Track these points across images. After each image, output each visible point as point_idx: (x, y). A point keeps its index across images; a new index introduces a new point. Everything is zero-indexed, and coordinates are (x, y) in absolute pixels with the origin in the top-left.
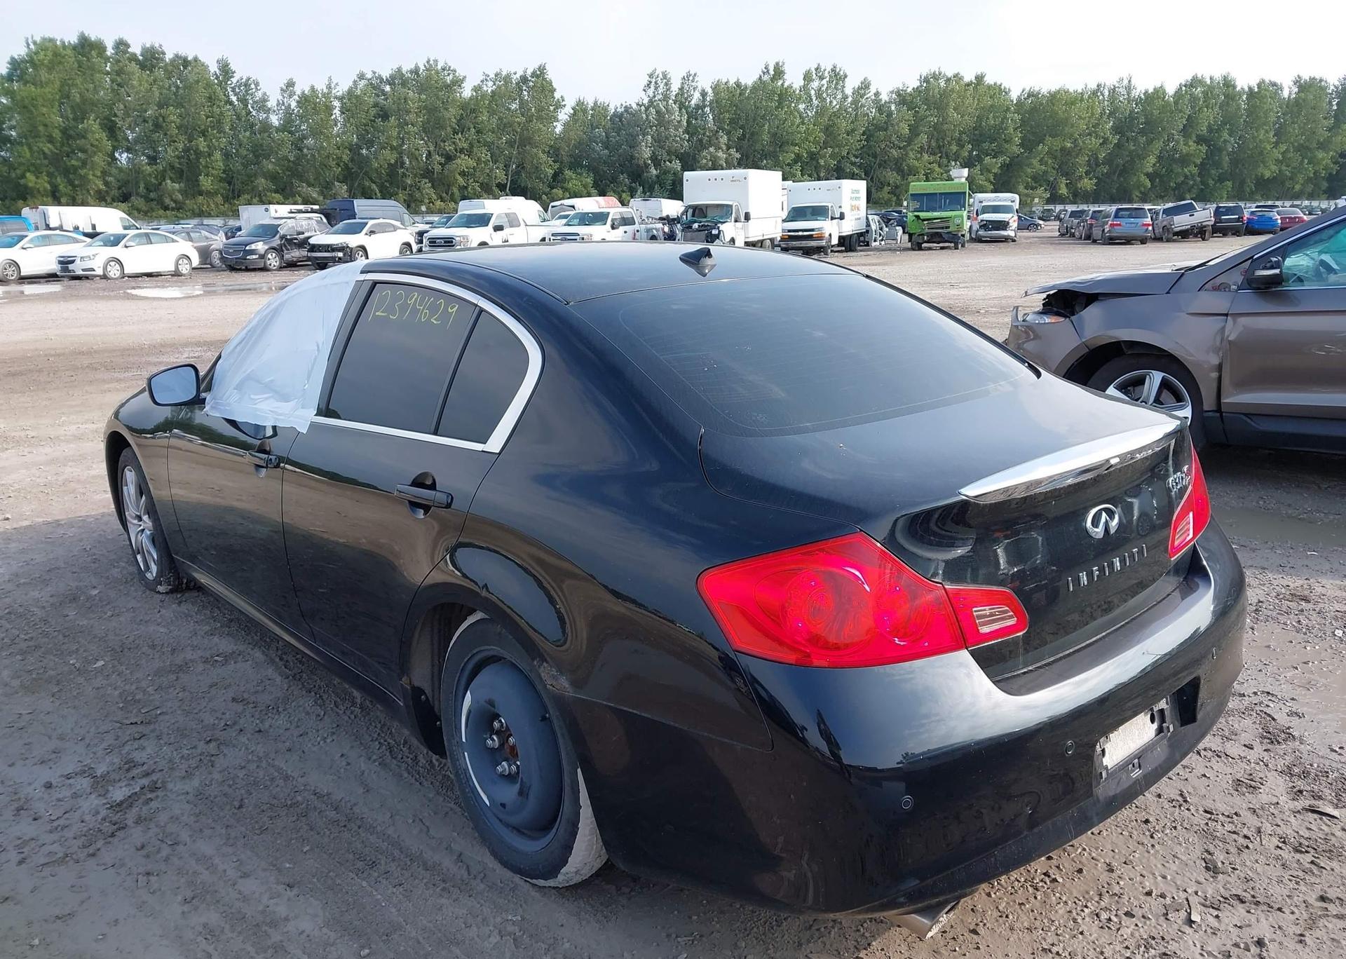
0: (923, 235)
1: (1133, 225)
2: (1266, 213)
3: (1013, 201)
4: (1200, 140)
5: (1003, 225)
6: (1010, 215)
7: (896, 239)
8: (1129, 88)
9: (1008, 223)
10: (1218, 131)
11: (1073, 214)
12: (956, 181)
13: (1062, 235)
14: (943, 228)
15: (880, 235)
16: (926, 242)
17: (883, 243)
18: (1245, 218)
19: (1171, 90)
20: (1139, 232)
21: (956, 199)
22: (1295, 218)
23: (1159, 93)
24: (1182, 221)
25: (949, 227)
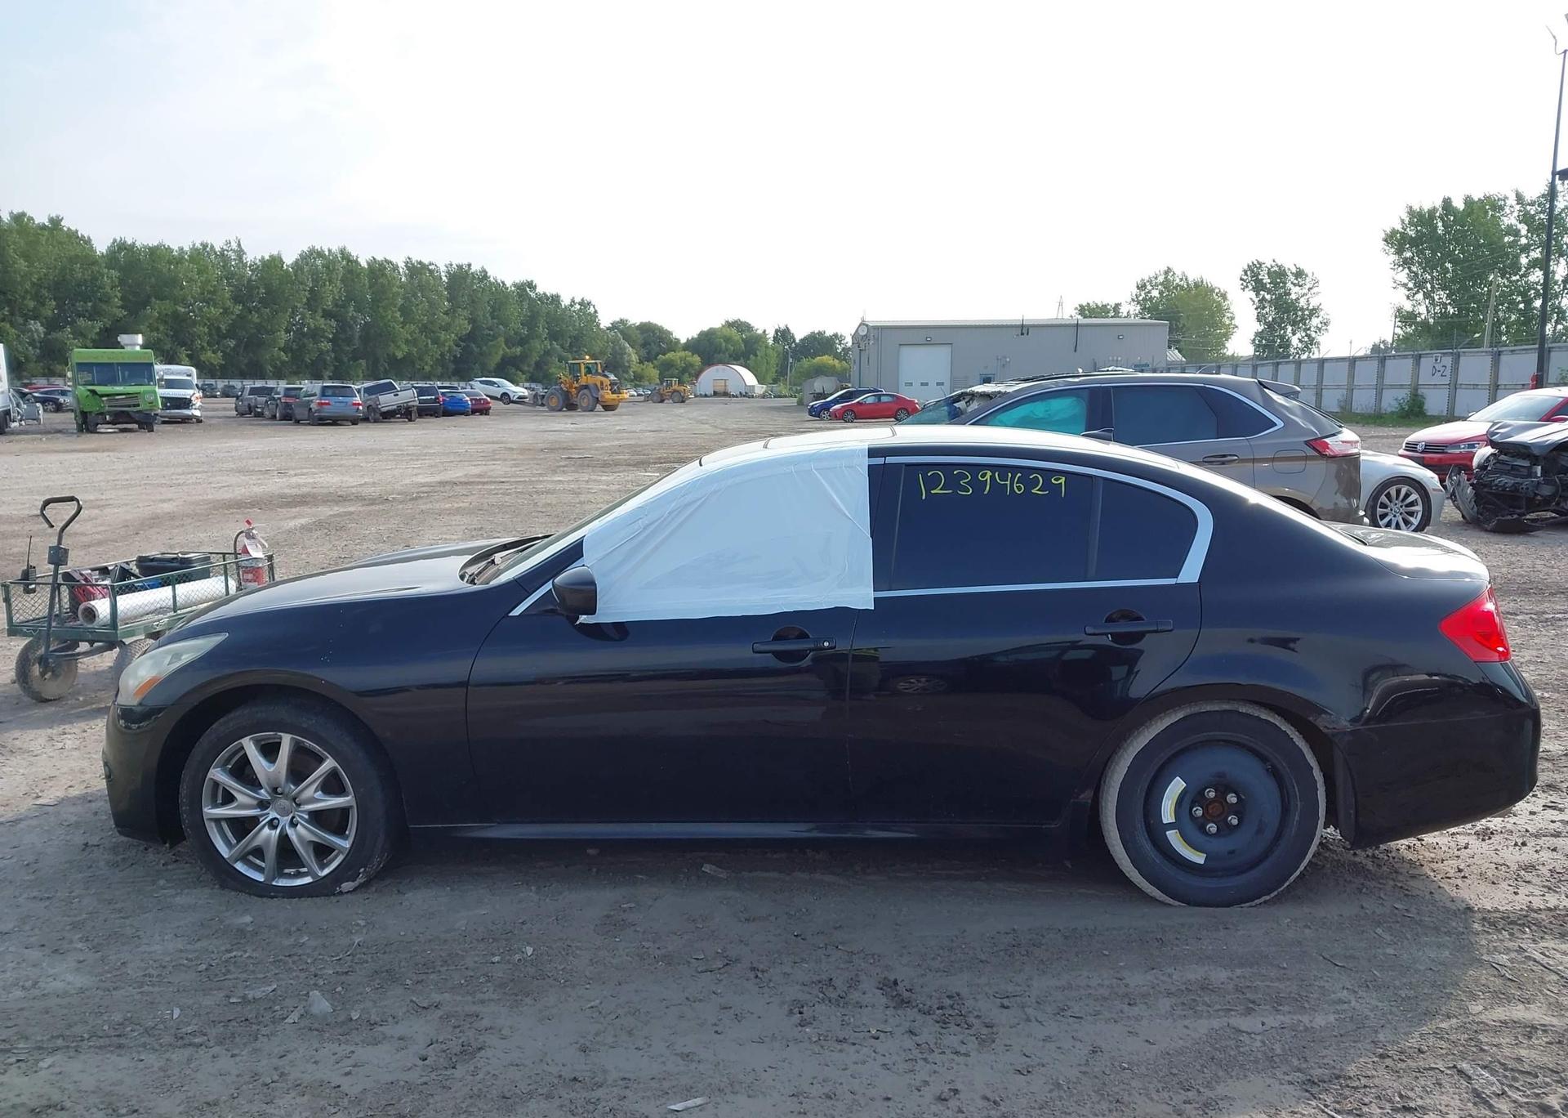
0: (102, 414)
1: (342, 405)
2: (454, 395)
3: (189, 375)
4: (327, 315)
5: (186, 403)
6: (190, 392)
7: (38, 420)
8: (240, 253)
9: (190, 400)
10: (344, 306)
11: (253, 391)
12: (128, 349)
13: (242, 415)
14: (129, 406)
15: (18, 413)
16: (108, 423)
17: (23, 423)
18: (441, 399)
19: (289, 259)
20: (351, 412)
21: (141, 371)
22: (480, 400)
23: (275, 262)
24: (387, 401)
25: (138, 405)
